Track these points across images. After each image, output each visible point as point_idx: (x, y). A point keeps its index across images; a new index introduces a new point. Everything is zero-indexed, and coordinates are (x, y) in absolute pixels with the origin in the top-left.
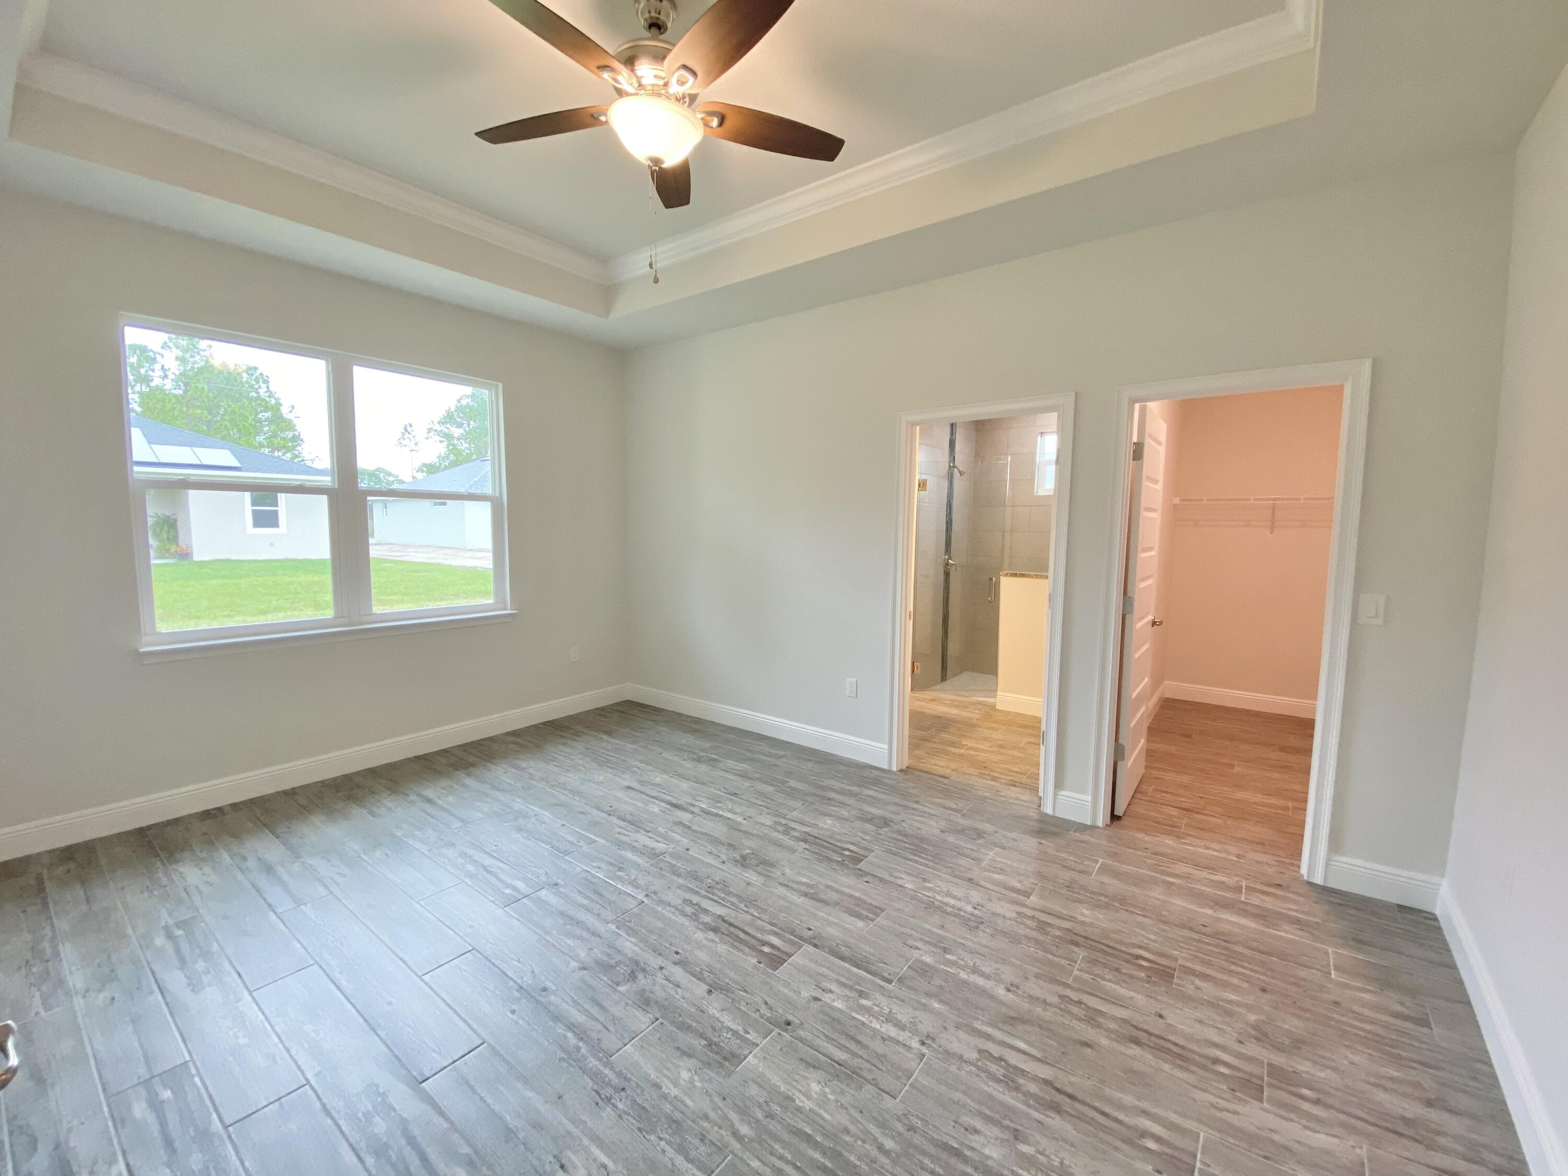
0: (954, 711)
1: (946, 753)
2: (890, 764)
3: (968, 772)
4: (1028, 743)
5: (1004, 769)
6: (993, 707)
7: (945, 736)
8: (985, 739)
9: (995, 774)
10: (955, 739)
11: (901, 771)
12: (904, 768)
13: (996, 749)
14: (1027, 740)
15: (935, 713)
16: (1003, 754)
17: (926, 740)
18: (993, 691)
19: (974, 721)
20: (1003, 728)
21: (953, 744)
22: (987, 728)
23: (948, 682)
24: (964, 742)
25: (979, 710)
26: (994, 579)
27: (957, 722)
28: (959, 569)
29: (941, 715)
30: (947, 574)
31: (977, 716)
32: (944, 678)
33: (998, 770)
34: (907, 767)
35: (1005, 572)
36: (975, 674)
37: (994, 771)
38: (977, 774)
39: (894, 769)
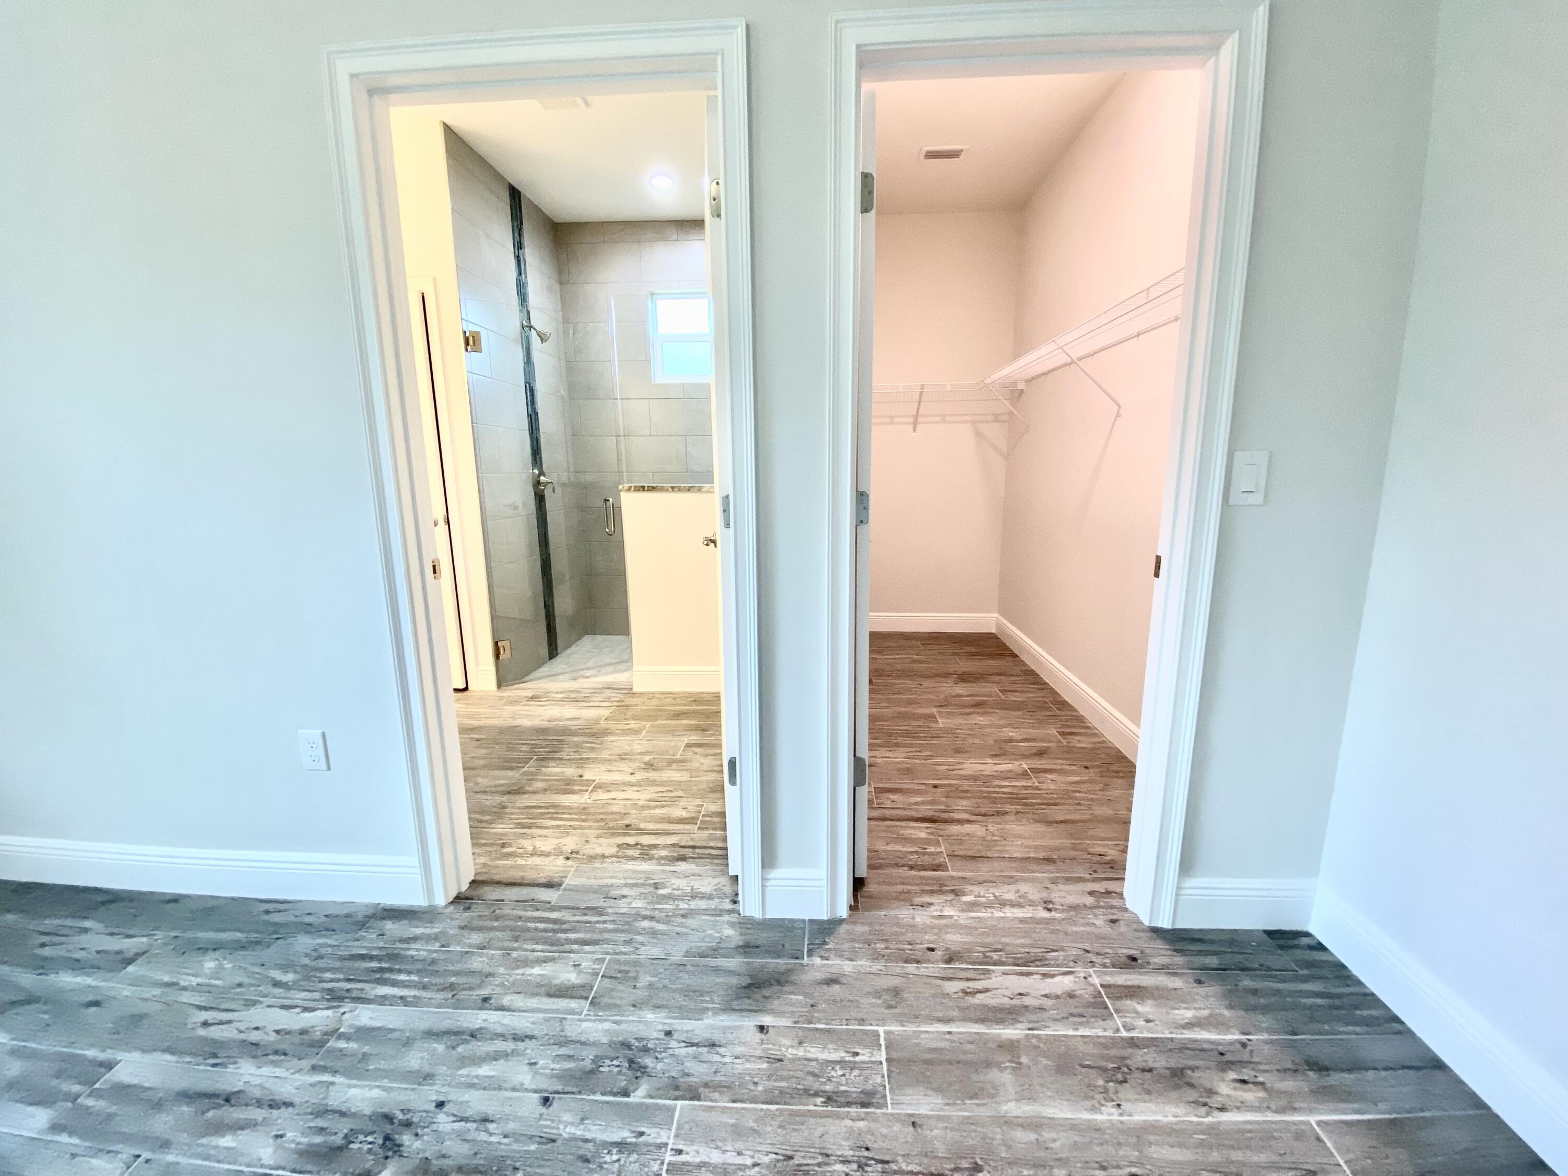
0: (569, 711)
1: (554, 811)
2: (429, 890)
3: (599, 851)
4: (688, 746)
5: (662, 820)
6: (629, 692)
7: (554, 770)
8: (623, 757)
9: (646, 840)
10: (570, 771)
11: (459, 899)
12: (464, 887)
13: (640, 776)
14: (686, 740)
15: (536, 723)
16: (653, 783)
17: (519, 791)
18: (627, 661)
19: (603, 724)
20: (648, 724)
21: (567, 787)
22: (625, 732)
23: (558, 660)
24: (588, 776)
25: (608, 699)
26: (611, 500)
27: (572, 733)
28: (559, 490)
29: (545, 724)
30: (540, 498)
31: (606, 713)
32: (553, 652)
33: (651, 826)
34: (473, 882)
35: (627, 486)
36: (599, 638)
37: (643, 832)
38: (614, 850)
39: (441, 900)
